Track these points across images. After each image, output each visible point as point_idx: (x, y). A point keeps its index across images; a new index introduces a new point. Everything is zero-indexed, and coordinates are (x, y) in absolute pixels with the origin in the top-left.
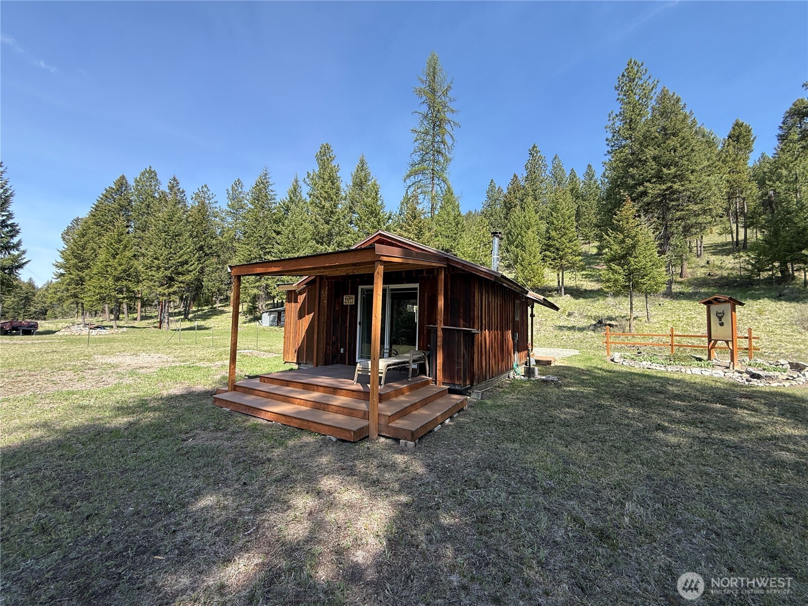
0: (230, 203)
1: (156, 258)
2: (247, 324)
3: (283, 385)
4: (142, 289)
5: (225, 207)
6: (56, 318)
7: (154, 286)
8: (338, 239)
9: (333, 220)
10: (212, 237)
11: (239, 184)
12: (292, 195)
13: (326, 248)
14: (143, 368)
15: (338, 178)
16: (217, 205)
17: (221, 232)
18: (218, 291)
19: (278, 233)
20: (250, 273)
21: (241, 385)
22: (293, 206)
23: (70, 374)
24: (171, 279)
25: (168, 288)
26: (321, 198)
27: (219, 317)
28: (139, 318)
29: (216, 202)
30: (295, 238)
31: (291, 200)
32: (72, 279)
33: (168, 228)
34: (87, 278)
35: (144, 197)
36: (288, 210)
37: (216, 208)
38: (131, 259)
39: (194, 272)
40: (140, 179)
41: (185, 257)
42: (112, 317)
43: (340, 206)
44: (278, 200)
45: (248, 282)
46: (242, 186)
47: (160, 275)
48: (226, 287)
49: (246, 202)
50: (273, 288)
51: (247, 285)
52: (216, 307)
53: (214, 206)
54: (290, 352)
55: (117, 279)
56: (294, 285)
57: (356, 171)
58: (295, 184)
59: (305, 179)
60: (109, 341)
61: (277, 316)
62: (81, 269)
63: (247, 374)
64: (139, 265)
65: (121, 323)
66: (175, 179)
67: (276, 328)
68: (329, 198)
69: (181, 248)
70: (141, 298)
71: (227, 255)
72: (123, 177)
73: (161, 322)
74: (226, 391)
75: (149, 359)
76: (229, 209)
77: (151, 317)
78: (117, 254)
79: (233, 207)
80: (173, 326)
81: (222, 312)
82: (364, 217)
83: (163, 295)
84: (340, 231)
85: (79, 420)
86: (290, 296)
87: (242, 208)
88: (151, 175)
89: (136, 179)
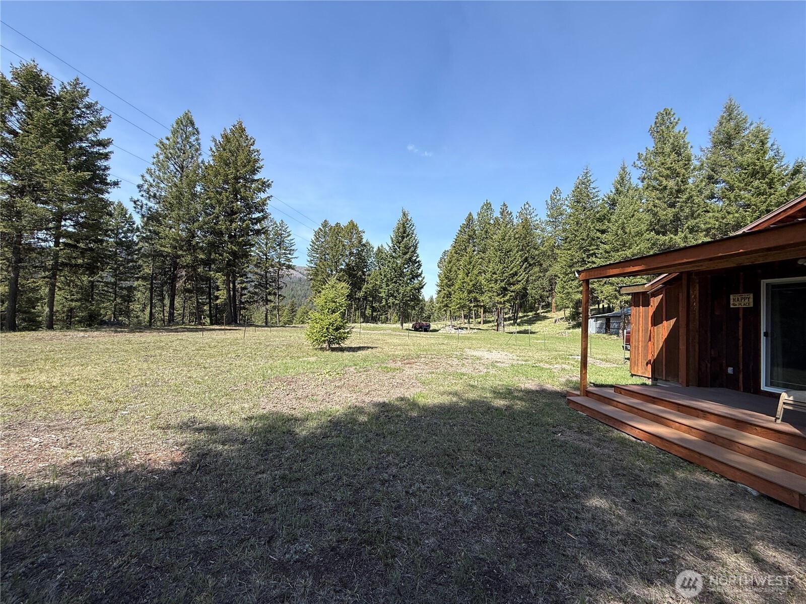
0: (549, 213)
1: (494, 273)
2: (571, 330)
3: (648, 401)
4: (484, 299)
5: (545, 218)
6: (435, 321)
7: (493, 296)
8: (691, 222)
9: (681, 200)
10: (535, 248)
11: (557, 192)
12: (619, 186)
13: (671, 238)
14: (498, 362)
15: (685, 146)
16: (538, 218)
17: (541, 242)
18: (541, 298)
19: (603, 232)
20: (602, 276)
21: (595, 392)
22: (621, 199)
23: (456, 361)
24: (505, 289)
25: (503, 297)
26: (661, 178)
27: (543, 322)
28: (482, 322)
29: (536, 215)
30: (626, 233)
31: (618, 193)
32: (445, 294)
33: (502, 246)
34: (453, 292)
35: (483, 225)
36: (613, 204)
37: (537, 220)
38: (477, 276)
39: (522, 281)
40: (481, 212)
41: (515, 269)
42: (466, 321)
43: (690, 181)
44: (601, 196)
45: (571, 287)
46: (561, 193)
47: (498, 286)
48: (548, 294)
49: (564, 207)
50: (599, 291)
51: (570, 290)
52: (539, 313)
53: (535, 219)
54: (640, 364)
55: (470, 292)
56: (646, 286)
57: (718, 124)
58: (622, 172)
59: (634, 163)
60: (469, 339)
61: (604, 322)
62: (449, 286)
63: (592, 381)
64: (482, 279)
65: (472, 326)
66: (504, 205)
67: (605, 335)
68: (674, 174)
69: (512, 262)
70: (484, 306)
71: (548, 263)
72: (470, 214)
73: (498, 325)
74: (578, 395)
75: (499, 355)
76: (548, 219)
77: (490, 322)
78: (469, 273)
79: (552, 216)
80: (507, 329)
81: (545, 318)
82: (737, 184)
83: (500, 303)
84: (693, 213)
85: (472, 395)
86: (636, 299)
87: (561, 214)
88: (488, 206)
89: (478, 213)
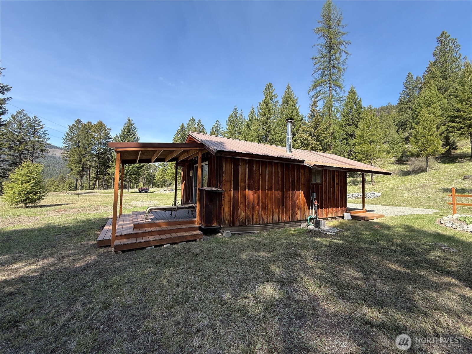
12: (250, 117)
22: (250, 123)
31: (250, 120)
57: (284, 95)
58: (252, 110)
72: (183, 124)
88: (193, 120)
89: (187, 124)
